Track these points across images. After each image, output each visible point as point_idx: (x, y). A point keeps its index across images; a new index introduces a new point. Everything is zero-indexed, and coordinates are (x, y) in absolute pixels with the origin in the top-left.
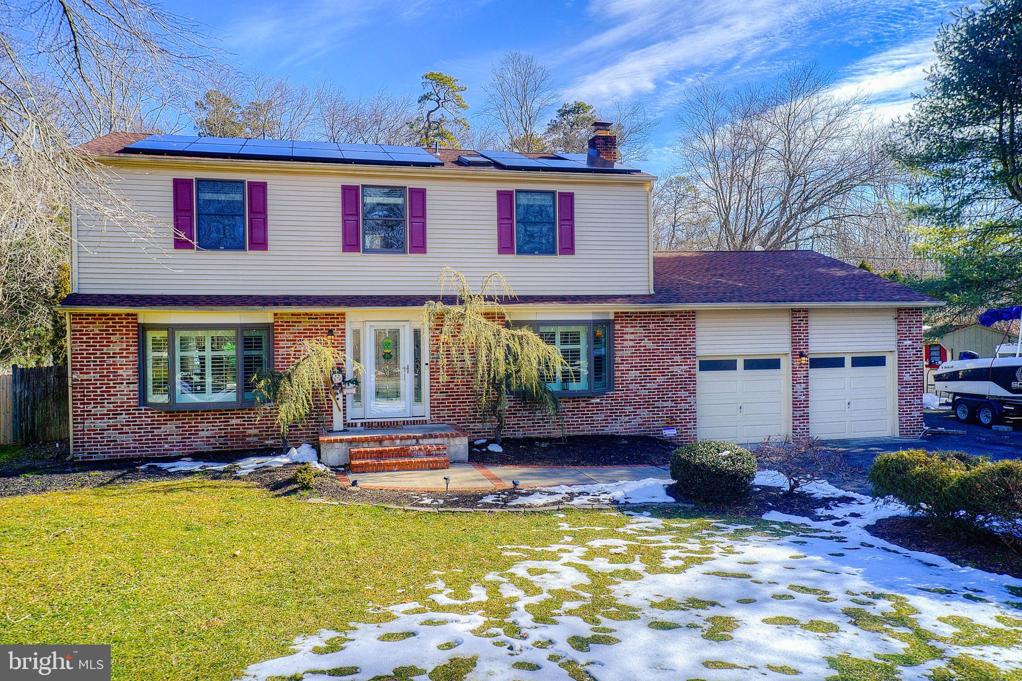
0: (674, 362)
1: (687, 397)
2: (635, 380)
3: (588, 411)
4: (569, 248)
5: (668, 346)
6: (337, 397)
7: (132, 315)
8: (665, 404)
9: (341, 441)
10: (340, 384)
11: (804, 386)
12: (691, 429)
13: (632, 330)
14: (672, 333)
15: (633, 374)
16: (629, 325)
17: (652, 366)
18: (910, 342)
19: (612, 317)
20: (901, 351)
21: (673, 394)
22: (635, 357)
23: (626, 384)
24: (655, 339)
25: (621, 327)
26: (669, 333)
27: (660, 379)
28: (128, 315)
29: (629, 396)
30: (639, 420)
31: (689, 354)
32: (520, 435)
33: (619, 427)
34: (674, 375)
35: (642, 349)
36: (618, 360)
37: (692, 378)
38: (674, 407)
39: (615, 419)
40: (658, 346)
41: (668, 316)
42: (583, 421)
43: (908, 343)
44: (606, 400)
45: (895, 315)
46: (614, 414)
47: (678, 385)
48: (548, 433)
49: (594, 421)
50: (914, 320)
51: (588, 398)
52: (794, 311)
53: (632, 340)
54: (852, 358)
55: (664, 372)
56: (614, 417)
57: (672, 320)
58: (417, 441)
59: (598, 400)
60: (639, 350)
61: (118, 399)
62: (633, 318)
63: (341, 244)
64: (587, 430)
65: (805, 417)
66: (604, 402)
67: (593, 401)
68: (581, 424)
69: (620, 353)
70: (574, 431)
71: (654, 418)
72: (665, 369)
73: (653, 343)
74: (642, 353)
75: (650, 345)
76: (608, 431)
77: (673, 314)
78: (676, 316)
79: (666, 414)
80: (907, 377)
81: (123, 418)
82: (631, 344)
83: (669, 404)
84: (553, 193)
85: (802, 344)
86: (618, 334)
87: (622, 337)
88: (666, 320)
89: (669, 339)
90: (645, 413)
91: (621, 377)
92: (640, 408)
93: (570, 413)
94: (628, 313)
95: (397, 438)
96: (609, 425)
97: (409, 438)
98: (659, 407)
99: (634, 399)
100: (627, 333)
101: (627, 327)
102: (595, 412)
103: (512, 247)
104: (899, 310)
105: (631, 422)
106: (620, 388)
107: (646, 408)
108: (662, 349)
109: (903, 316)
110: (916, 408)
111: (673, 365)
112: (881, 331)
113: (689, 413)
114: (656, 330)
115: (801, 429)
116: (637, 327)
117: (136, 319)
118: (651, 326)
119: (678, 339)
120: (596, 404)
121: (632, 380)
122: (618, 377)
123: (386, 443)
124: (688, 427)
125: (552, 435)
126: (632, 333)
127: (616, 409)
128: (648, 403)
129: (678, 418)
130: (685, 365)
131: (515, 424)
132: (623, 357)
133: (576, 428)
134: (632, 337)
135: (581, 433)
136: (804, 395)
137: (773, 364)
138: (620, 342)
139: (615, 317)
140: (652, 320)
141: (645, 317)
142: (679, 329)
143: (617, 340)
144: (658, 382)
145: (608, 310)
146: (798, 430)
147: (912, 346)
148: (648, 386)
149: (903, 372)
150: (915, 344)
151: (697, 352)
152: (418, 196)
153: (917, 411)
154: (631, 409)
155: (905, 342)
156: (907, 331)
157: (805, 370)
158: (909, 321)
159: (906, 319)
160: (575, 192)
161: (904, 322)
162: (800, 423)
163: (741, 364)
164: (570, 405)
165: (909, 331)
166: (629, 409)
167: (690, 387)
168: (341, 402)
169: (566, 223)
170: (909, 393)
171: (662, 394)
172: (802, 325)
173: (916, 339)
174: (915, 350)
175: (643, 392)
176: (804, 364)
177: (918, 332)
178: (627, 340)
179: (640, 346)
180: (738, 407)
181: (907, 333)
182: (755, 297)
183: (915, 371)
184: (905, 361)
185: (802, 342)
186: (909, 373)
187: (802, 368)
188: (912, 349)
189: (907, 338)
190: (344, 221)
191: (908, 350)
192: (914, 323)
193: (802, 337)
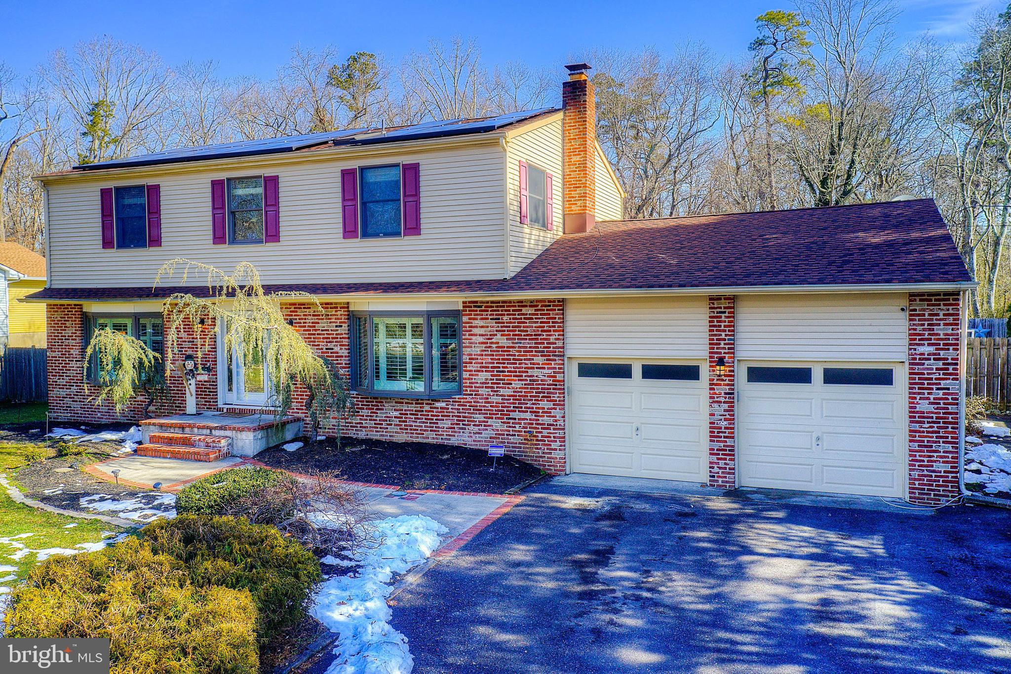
0: (534, 364)
1: (552, 409)
2: (486, 383)
3: (432, 415)
4: (414, 229)
5: (528, 343)
6: (189, 382)
7: (78, 305)
8: (523, 415)
9: (154, 424)
10: (191, 370)
11: (726, 406)
12: (555, 450)
13: (481, 323)
14: (532, 327)
15: (483, 376)
16: (479, 317)
17: (507, 367)
18: (932, 349)
19: (461, 308)
20: (915, 362)
21: (533, 404)
22: (486, 355)
23: (475, 387)
24: (509, 335)
25: (470, 319)
26: (527, 327)
27: (517, 384)
28: (75, 305)
29: (478, 402)
30: (490, 433)
31: (555, 354)
32: (362, 435)
33: (466, 438)
34: (534, 381)
35: (494, 346)
36: (465, 358)
37: (559, 385)
38: (533, 420)
39: (462, 428)
40: (513, 343)
41: (526, 306)
42: (427, 427)
43: (926, 349)
44: (452, 405)
45: (905, 303)
46: (462, 422)
47: (540, 393)
48: (390, 436)
49: (439, 427)
50: (941, 313)
51: (432, 400)
52: (713, 299)
53: (482, 335)
54: (825, 369)
55: (521, 376)
56: (461, 426)
57: (531, 311)
58: (211, 431)
59: (443, 405)
60: (490, 347)
61: (72, 373)
62: (483, 308)
63: (211, 237)
64: (430, 438)
65: (729, 453)
66: (450, 407)
67: (438, 405)
68: (425, 431)
69: (466, 351)
70: (418, 437)
71: (509, 431)
72: (523, 372)
73: (507, 339)
74: (494, 351)
75: (503, 341)
76: (454, 441)
77: (533, 304)
78: (537, 306)
79: (524, 428)
80: (924, 406)
82: (481, 339)
83: (528, 415)
84: (397, 165)
85: (722, 346)
86: (465, 327)
87: (471, 331)
88: (524, 310)
89: (527, 335)
90: (496, 424)
91: (469, 379)
92: (492, 418)
93: (413, 417)
94: (476, 302)
96: (456, 434)
97: (204, 427)
98: (515, 419)
99: (484, 406)
100: (476, 327)
101: (476, 319)
102: (440, 418)
103: (356, 231)
104: (912, 296)
105: (481, 434)
106: (469, 392)
107: (499, 418)
108: (519, 347)
109: (918, 306)
110: (941, 457)
111: (533, 368)
112: (876, 329)
113: (554, 429)
114: (511, 323)
115: (720, 468)
116: (487, 319)
117: (82, 308)
118: (505, 318)
119: (540, 335)
120: (441, 408)
121: (482, 383)
122: (465, 379)
123: (187, 430)
124: (553, 447)
125: (394, 439)
126: (482, 327)
127: (464, 417)
128: (503, 414)
129: (540, 435)
130: (549, 368)
131: (357, 423)
132: (471, 355)
133: (419, 434)
134: (481, 331)
135: (425, 441)
136: (726, 420)
137: (689, 373)
138: (467, 337)
139: (464, 307)
140: (506, 311)
141: (497, 307)
142: (541, 323)
143: (465, 335)
144: (513, 388)
145: (453, 300)
146: (716, 470)
147: (934, 354)
148: (502, 392)
149: (918, 397)
150: (942, 352)
151: (569, 353)
152: (272, 183)
153: (944, 462)
154: (481, 417)
155: (921, 349)
156: (924, 330)
157: (728, 385)
158: (930, 315)
159: (924, 310)
160: (421, 162)
161: (918, 315)
162: (718, 459)
163: (637, 371)
164: (413, 407)
165: (930, 329)
166: (479, 417)
167: (556, 397)
168: (193, 388)
169: (411, 199)
170: (928, 432)
171: (518, 403)
172: (723, 319)
173: (945, 344)
174: (941, 363)
175: (495, 399)
176: (725, 376)
177: (950, 332)
178: (476, 335)
179: (492, 343)
180: (634, 428)
181: (924, 335)
182: (653, 280)
183: (941, 396)
184: (920, 379)
185: (722, 342)
186: (928, 399)
187: (723, 380)
188: (934, 359)
189: (926, 343)
190: (214, 215)
191: (927, 362)
192: (941, 317)
193: (723, 337)
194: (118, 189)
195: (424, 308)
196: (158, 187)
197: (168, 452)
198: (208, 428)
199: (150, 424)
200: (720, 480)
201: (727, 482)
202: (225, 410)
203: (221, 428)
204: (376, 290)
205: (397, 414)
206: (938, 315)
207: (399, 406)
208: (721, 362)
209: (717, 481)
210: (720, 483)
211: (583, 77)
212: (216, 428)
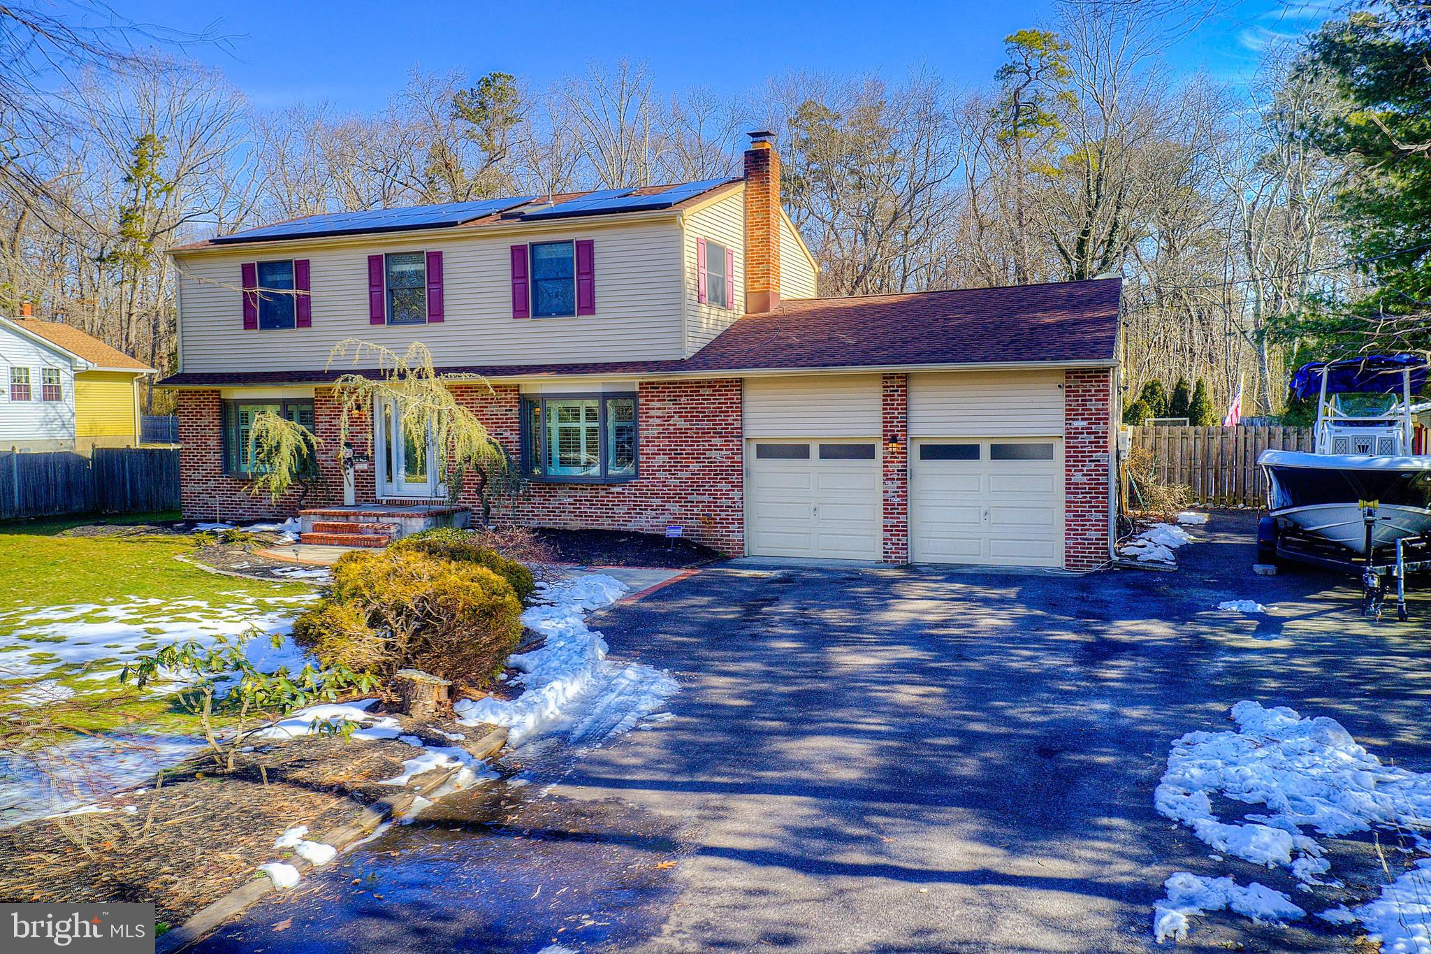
0: (712, 445)
1: (730, 490)
2: (663, 466)
3: (607, 501)
4: (588, 307)
5: (706, 425)
6: (347, 471)
7: (216, 391)
8: (700, 498)
9: (315, 514)
10: (350, 459)
11: (899, 483)
12: (734, 532)
13: (658, 405)
14: (710, 408)
15: (661, 459)
16: (656, 399)
17: (684, 450)
18: (1085, 423)
19: (637, 389)
20: (1071, 435)
21: (711, 486)
22: (663, 437)
23: (653, 470)
24: (687, 416)
25: (647, 400)
26: (705, 408)
27: (694, 467)
28: (212, 391)
29: (655, 486)
30: (668, 516)
31: (735, 436)
32: (534, 524)
33: (643, 523)
34: (712, 462)
35: (671, 428)
36: (642, 441)
37: (737, 467)
38: (712, 502)
39: (639, 513)
40: (691, 425)
41: (704, 387)
42: (603, 513)
43: (1080, 424)
44: (629, 490)
45: (1062, 380)
46: (638, 508)
47: (718, 474)
48: (564, 524)
49: (615, 513)
50: (1093, 389)
51: (608, 485)
52: (886, 377)
53: (659, 417)
54: (992, 445)
55: (699, 458)
56: (638, 511)
57: (709, 391)
58: (377, 518)
59: (620, 490)
60: (667, 429)
61: (209, 466)
62: (660, 389)
63: (368, 317)
64: (606, 524)
65: (903, 529)
66: (626, 491)
67: (614, 490)
68: (600, 517)
69: (643, 434)
70: (593, 524)
71: (687, 514)
72: (701, 454)
73: (685, 421)
74: (671, 433)
75: (681, 423)
76: (631, 527)
77: (710, 384)
78: (715, 386)
79: (702, 511)
80: (1078, 478)
81: (212, 483)
82: (658, 421)
83: (706, 498)
84: (571, 242)
85: (895, 424)
86: (642, 409)
87: (648, 413)
88: (702, 391)
89: (705, 416)
90: (675, 508)
91: (646, 462)
92: (670, 502)
93: (588, 503)
94: (653, 383)
95: (360, 514)
96: (633, 520)
97: (370, 515)
98: (693, 502)
99: (662, 490)
100: (653, 409)
101: (653, 401)
102: (616, 503)
103: (526, 311)
104: (1069, 373)
105: (658, 518)
106: (646, 476)
107: (677, 502)
108: (697, 429)
109: (1073, 382)
110: (1093, 525)
111: (711, 450)
112: (1037, 405)
113: (732, 511)
114: (688, 404)
115: (893, 544)
116: (664, 400)
117: (220, 395)
118: (683, 399)
119: (718, 416)
120: (617, 493)
121: (660, 466)
122: (642, 462)
123: (352, 518)
124: (731, 529)
125: (568, 527)
126: (659, 409)
127: (641, 501)
128: (679, 496)
129: (718, 518)
130: (726, 450)
131: (529, 512)
132: (648, 437)
133: (594, 521)
134: (659, 413)
135: (600, 527)
136: (898, 496)
137: (866, 452)
138: (644, 419)
139: (640, 388)
140: (683, 392)
141: (674, 388)
142: (719, 403)
143: (642, 417)
144: (691, 470)
145: (630, 382)
146: (890, 546)
147: (1087, 428)
148: (680, 474)
149: (1073, 469)
150: (1093, 426)
151: (748, 433)
152: (435, 260)
153: (1095, 530)
154: (659, 501)
155: (1076, 424)
156: (1078, 405)
157: (900, 462)
158: (1083, 391)
159: (1078, 386)
160: (596, 239)
161: (1073, 391)
162: (891, 535)
163: (814, 451)
164: (588, 493)
165: (1083, 405)
166: (656, 502)
167: (734, 478)
168: (351, 477)
169: (584, 277)
170: (1082, 502)
171: (696, 483)
172: (896, 397)
173: (1096, 419)
174: (1093, 436)
175: (672, 482)
176: (898, 453)
177: (1101, 407)
178: (653, 417)
179: (669, 425)
180: (812, 509)
181: (1078, 410)
182: (828, 360)
183: (1093, 468)
184: (1074, 452)
185: (895, 420)
186: (1082, 471)
187: (896, 458)
188: (1088, 433)
189: (1080, 417)
190: (371, 293)
191: (1080, 436)
192: (1093, 393)
193: (896, 415)
194: (261, 265)
195: (599, 389)
196: (307, 262)
197: (335, 539)
198: (375, 515)
199: (310, 513)
200: (893, 555)
201: (900, 557)
202: (384, 502)
203: (389, 515)
204: (550, 371)
205: (571, 500)
206: (1090, 391)
207: (573, 493)
208: (894, 439)
209: (891, 557)
210: (893, 559)
211: (767, 146)
212: (383, 515)
